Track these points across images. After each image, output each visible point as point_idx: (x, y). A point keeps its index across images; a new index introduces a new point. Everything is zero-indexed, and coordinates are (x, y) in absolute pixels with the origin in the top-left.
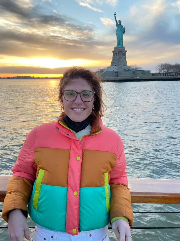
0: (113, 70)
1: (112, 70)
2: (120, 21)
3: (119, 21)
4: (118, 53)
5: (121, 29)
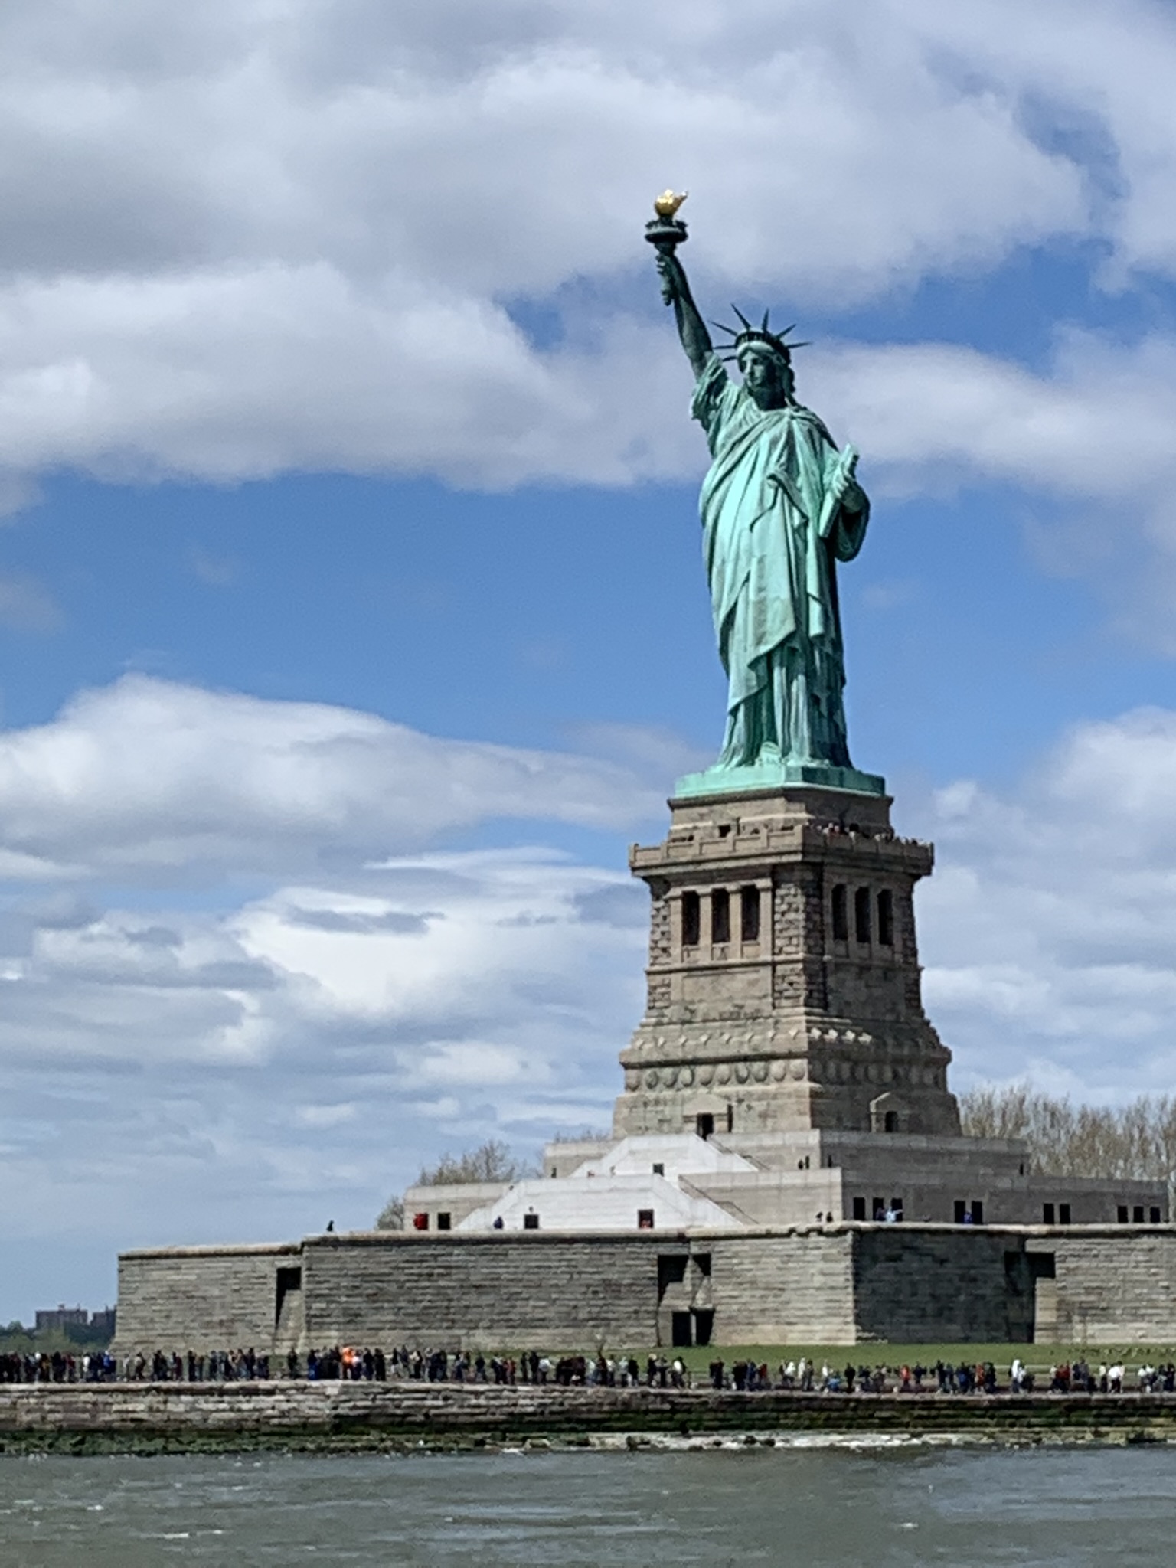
0: (646, 1217)
2: (765, 337)
4: (753, 887)
5: (773, 477)
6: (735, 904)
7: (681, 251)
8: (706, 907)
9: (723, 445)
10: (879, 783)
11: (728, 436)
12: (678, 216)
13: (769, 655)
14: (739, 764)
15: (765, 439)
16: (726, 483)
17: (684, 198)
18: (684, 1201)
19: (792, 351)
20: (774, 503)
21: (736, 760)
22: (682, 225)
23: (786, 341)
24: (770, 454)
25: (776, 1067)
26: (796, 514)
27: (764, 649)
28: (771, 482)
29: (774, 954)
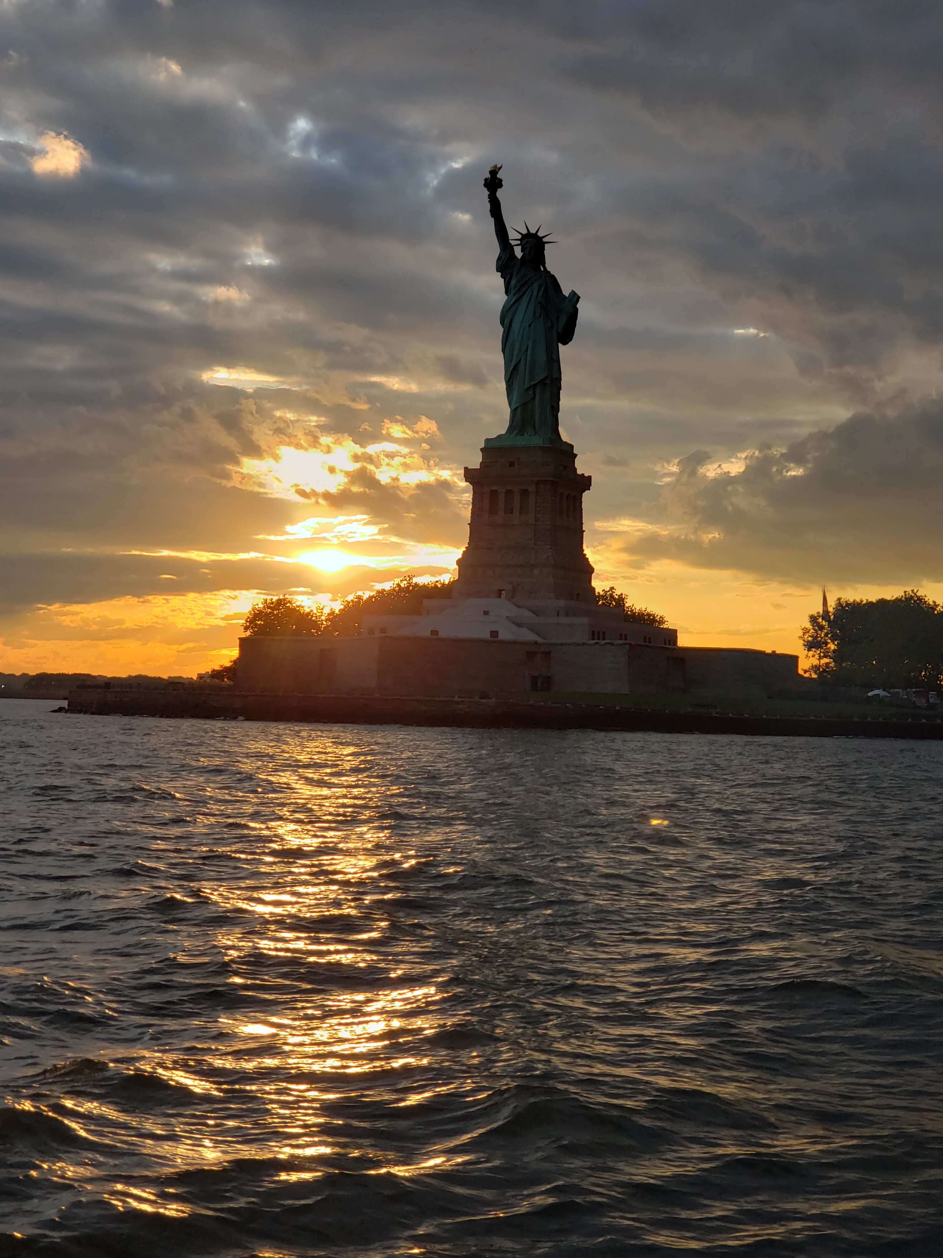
0: (494, 634)
1: (487, 636)
2: (535, 236)
3: (524, 237)
4: (527, 490)
5: (540, 303)
6: (517, 497)
7: (500, 193)
8: (502, 497)
9: (515, 286)
10: (572, 446)
11: (517, 282)
12: (499, 176)
13: (535, 386)
14: (517, 434)
15: (535, 286)
16: (517, 303)
17: (501, 167)
18: (514, 628)
19: (546, 245)
20: (540, 316)
21: (515, 432)
22: (501, 180)
23: (544, 240)
24: (538, 291)
25: (536, 571)
26: (549, 322)
27: (533, 383)
28: (539, 305)
29: (536, 521)
